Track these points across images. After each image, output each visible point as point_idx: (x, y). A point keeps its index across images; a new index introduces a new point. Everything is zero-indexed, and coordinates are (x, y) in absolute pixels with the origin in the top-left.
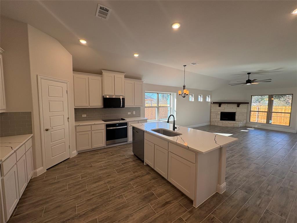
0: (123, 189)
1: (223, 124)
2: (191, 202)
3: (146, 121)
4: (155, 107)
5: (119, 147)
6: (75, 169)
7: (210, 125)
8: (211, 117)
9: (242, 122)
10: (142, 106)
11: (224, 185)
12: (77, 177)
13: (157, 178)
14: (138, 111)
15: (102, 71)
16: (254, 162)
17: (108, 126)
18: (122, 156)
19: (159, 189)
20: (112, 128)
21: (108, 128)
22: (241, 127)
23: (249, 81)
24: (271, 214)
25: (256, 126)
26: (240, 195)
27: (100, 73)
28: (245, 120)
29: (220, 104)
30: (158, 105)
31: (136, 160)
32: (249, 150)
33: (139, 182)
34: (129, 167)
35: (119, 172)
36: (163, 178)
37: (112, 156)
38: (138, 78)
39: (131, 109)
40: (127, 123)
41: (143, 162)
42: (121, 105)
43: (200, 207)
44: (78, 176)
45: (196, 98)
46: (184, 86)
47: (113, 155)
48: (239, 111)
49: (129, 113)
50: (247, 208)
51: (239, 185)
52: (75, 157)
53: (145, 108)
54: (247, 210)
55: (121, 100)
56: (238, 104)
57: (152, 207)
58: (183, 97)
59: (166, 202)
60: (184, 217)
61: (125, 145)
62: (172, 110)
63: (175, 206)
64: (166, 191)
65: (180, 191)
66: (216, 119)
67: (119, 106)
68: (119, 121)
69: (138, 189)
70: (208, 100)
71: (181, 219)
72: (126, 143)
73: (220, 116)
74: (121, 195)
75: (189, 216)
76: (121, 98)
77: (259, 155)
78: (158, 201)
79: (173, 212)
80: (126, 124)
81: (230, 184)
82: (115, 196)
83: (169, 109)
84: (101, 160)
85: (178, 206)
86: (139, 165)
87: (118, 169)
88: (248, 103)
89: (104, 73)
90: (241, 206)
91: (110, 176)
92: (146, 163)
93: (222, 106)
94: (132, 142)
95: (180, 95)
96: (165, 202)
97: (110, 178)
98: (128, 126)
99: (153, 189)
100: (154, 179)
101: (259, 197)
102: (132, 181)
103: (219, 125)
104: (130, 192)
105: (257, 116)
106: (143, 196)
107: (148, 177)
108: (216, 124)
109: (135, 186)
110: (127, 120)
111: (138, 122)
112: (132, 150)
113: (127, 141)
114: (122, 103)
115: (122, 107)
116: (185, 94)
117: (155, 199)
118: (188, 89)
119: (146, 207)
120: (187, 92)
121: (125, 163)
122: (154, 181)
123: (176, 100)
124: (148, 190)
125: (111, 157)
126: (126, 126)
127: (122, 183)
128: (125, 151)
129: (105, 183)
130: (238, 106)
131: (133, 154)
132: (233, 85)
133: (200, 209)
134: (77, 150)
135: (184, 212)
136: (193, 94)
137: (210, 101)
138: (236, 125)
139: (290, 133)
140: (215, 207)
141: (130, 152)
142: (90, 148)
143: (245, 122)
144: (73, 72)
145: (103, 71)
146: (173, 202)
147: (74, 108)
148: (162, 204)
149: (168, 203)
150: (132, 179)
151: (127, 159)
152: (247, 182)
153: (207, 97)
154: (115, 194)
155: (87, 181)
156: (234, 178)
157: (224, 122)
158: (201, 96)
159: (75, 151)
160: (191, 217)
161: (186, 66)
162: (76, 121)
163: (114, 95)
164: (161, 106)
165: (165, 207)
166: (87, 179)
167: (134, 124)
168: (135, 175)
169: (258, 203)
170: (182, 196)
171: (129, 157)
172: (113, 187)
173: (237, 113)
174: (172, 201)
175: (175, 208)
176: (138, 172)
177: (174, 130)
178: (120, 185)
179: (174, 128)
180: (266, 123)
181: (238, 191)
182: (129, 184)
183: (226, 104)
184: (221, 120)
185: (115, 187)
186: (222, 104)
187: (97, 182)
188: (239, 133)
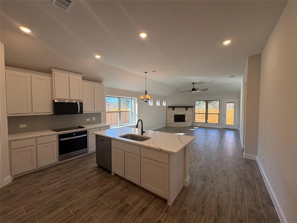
0: (92, 209)
1: (177, 125)
2: (165, 201)
3: (108, 127)
4: (117, 112)
5: (78, 160)
6: (12, 202)
7: (166, 127)
8: (167, 120)
9: (190, 123)
10: (103, 111)
11: (188, 178)
12: (17, 213)
13: (129, 187)
14: (98, 117)
15: (51, 69)
16: (203, 154)
17: (61, 136)
18: (84, 171)
19: (133, 198)
20: (65, 139)
21: (61, 140)
22: (189, 127)
23: (194, 90)
24: (221, 193)
25: (199, 125)
26: (199, 184)
27: (49, 72)
28: (192, 121)
29: (173, 108)
30: (120, 110)
31: (102, 171)
32: (198, 145)
33: (110, 196)
34: (95, 181)
35: (83, 191)
36: (135, 185)
37: (70, 173)
38: (98, 81)
39: (90, 115)
40: (87, 131)
41: (110, 172)
42: (79, 110)
43: (174, 204)
44: (19, 210)
45: (155, 103)
46: (146, 92)
47: (71, 171)
48: (187, 113)
49: (88, 120)
50: (207, 193)
51: (198, 176)
52: (10, 185)
53: (106, 113)
54: (207, 195)
55: (79, 105)
56: (187, 108)
57: (130, 219)
58: (145, 102)
59: (143, 209)
60: (162, 218)
61: (85, 157)
62: (133, 114)
63: (152, 211)
64: (140, 197)
65: (154, 194)
66: (171, 121)
67: (76, 112)
68: (76, 130)
69: (111, 204)
70: (164, 104)
71: (159, 221)
72: (85, 154)
73: (174, 118)
74: (90, 218)
75: (166, 215)
76: (78, 103)
77: (205, 148)
78: (135, 211)
79: (151, 217)
80: (85, 132)
81: (191, 176)
82: (82, 221)
83: (130, 113)
84: (55, 181)
85: (154, 210)
86: (106, 177)
87: (80, 187)
88: (193, 107)
89: (54, 72)
90: (203, 193)
91: (70, 198)
92: (113, 172)
93: (175, 109)
94: (95, 151)
95: (142, 99)
96: (141, 209)
97: (71, 201)
98: (88, 135)
99: (127, 199)
100: (125, 188)
101: (212, 182)
102: (102, 197)
103: (174, 126)
104: (101, 210)
105: (198, 117)
106: (118, 210)
107: (119, 187)
108: (171, 126)
109: (106, 202)
110: (87, 127)
111: (100, 129)
112: (96, 161)
113: (87, 152)
114: (79, 108)
115: (79, 113)
116: (147, 99)
117: (131, 210)
118: (149, 95)
119: (123, 221)
120: (149, 98)
121: (88, 178)
122: (126, 190)
123: (137, 104)
124: (122, 202)
125: (67, 174)
126: (86, 135)
127: (89, 203)
128: (86, 164)
129: (66, 209)
130: (187, 110)
131: (96, 165)
132: (182, 92)
133: (173, 206)
134: (12, 175)
135: (161, 213)
136: (159, 100)
137: (165, 105)
138: (186, 126)
139: (219, 128)
140: (185, 200)
141: (93, 164)
142: (35, 168)
143: (192, 122)
144: (5, 67)
145: (53, 70)
146: (150, 207)
147: (7, 117)
148: (139, 212)
149: (145, 210)
150: (101, 195)
151: (90, 172)
152: (202, 172)
153: (163, 102)
154: (82, 218)
155: (37, 213)
156: (194, 171)
157: (177, 123)
158: (158, 101)
159: (10, 176)
160: (168, 215)
161: (147, 72)
162: (9, 134)
163: (69, 98)
164: (123, 111)
165: (143, 214)
166: (35, 211)
167: (97, 132)
168: (104, 189)
169: (212, 187)
170: (156, 198)
171: (92, 170)
172: (78, 210)
173: (186, 115)
174: (148, 205)
175: (153, 212)
176: (106, 185)
177: (142, 134)
178: (88, 205)
179: (143, 132)
180: (206, 122)
181: (198, 181)
182: (98, 202)
183: (178, 108)
184: (175, 122)
185: (81, 210)
186: (175, 108)
187: (53, 210)
188: (189, 132)
